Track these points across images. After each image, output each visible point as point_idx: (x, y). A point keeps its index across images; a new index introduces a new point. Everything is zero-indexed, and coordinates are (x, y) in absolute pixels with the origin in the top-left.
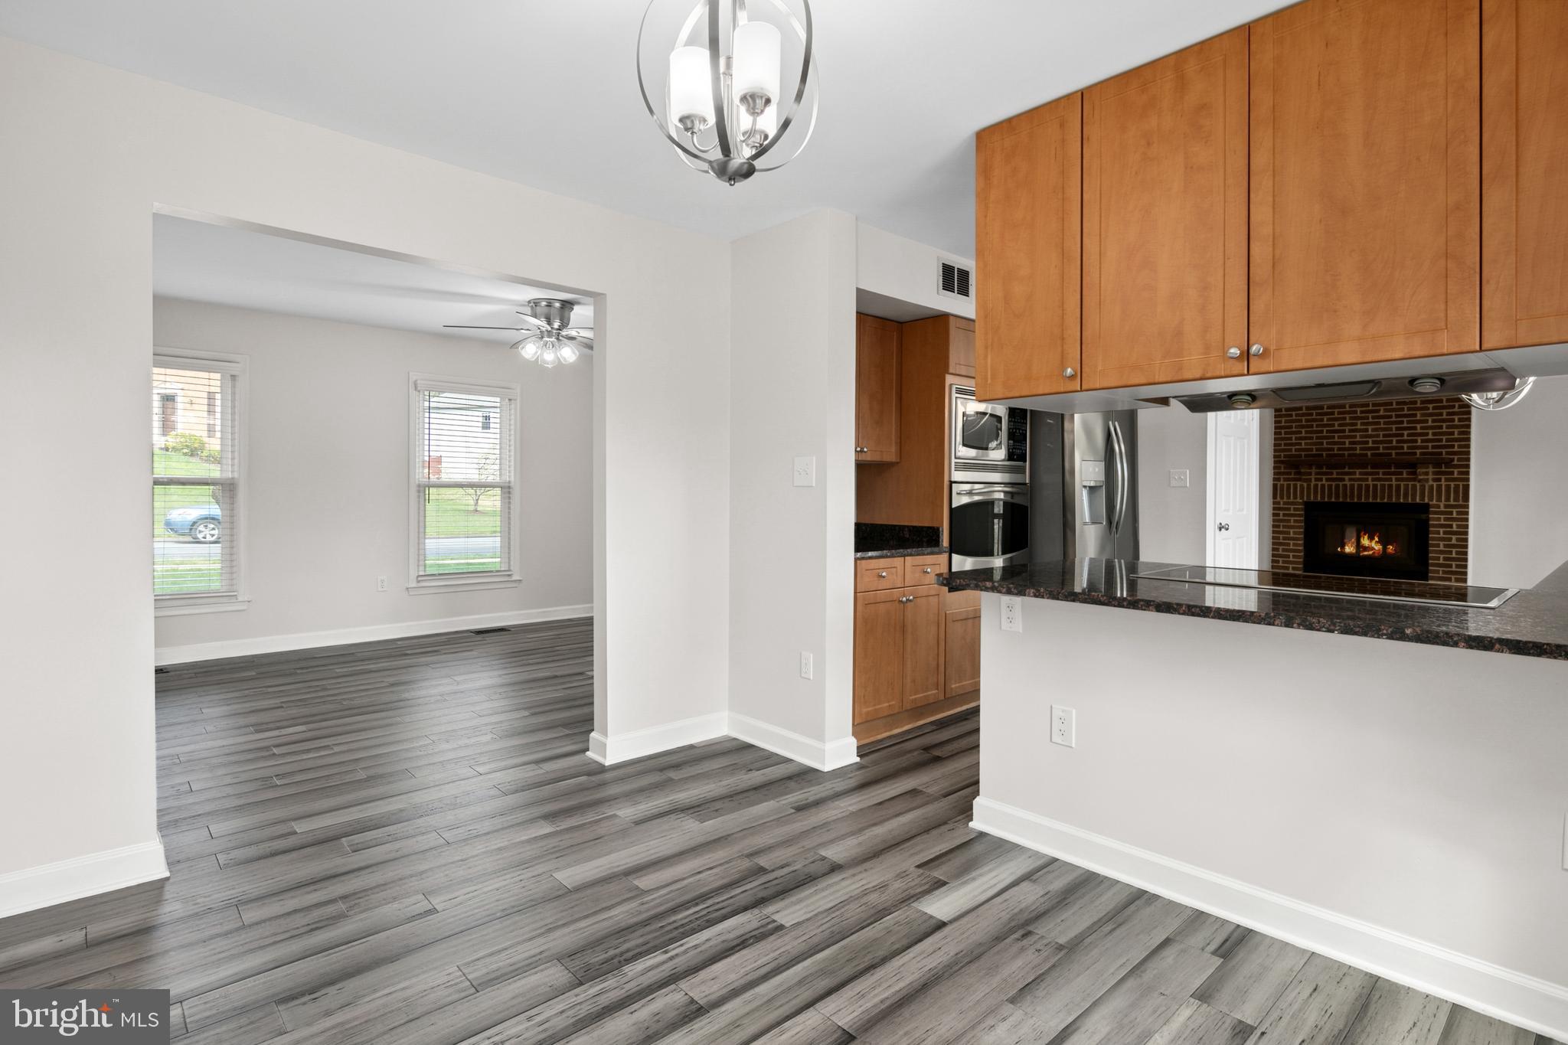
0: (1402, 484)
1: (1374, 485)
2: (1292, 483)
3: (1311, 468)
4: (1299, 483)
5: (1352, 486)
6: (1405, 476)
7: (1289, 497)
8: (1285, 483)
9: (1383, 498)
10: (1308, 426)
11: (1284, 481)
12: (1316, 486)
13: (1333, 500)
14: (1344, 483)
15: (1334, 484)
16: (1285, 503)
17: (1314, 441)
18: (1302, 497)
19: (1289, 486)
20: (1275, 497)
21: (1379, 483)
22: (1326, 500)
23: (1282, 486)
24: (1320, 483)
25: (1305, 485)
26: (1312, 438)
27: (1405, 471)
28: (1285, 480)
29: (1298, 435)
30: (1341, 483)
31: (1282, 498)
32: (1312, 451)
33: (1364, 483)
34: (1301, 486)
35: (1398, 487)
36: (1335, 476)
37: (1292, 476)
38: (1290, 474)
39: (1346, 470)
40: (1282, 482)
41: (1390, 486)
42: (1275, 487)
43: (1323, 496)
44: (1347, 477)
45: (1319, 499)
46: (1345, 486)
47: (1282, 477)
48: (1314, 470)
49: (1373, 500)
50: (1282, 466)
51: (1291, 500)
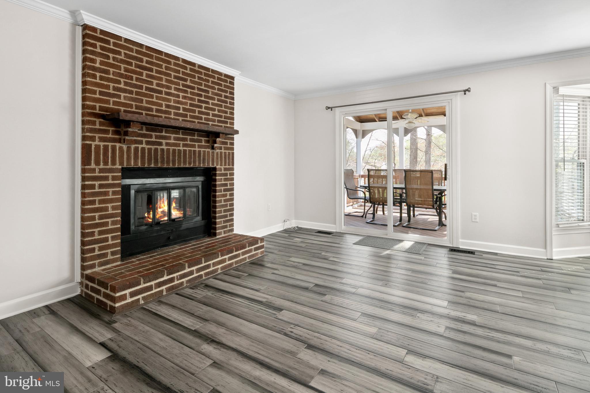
0: (202, 150)
1: (183, 150)
2: (110, 144)
4: (118, 145)
5: (168, 150)
6: (203, 144)
8: (102, 144)
9: (190, 163)
10: (126, 77)
11: (100, 141)
12: (136, 148)
13: (152, 165)
14: (161, 147)
15: (154, 147)
16: (101, 171)
17: (134, 96)
18: (121, 163)
19: (106, 148)
21: (187, 148)
22: (146, 165)
24: (140, 146)
26: (131, 92)
27: (203, 139)
28: (102, 139)
29: (116, 85)
32: (131, 108)
34: (121, 148)
35: (199, 152)
36: (153, 139)
37: (110, 136)
38: (106, 132)
39: (164, 134)
40: (97, 143)
41: (194, 152)
43: (143, 162)
44: (164, 141)
45: (139, 165)
46: (163, 150)
47: (97, 136)
49: (184, 165)
50: (98, 121)
51: (110, 166)
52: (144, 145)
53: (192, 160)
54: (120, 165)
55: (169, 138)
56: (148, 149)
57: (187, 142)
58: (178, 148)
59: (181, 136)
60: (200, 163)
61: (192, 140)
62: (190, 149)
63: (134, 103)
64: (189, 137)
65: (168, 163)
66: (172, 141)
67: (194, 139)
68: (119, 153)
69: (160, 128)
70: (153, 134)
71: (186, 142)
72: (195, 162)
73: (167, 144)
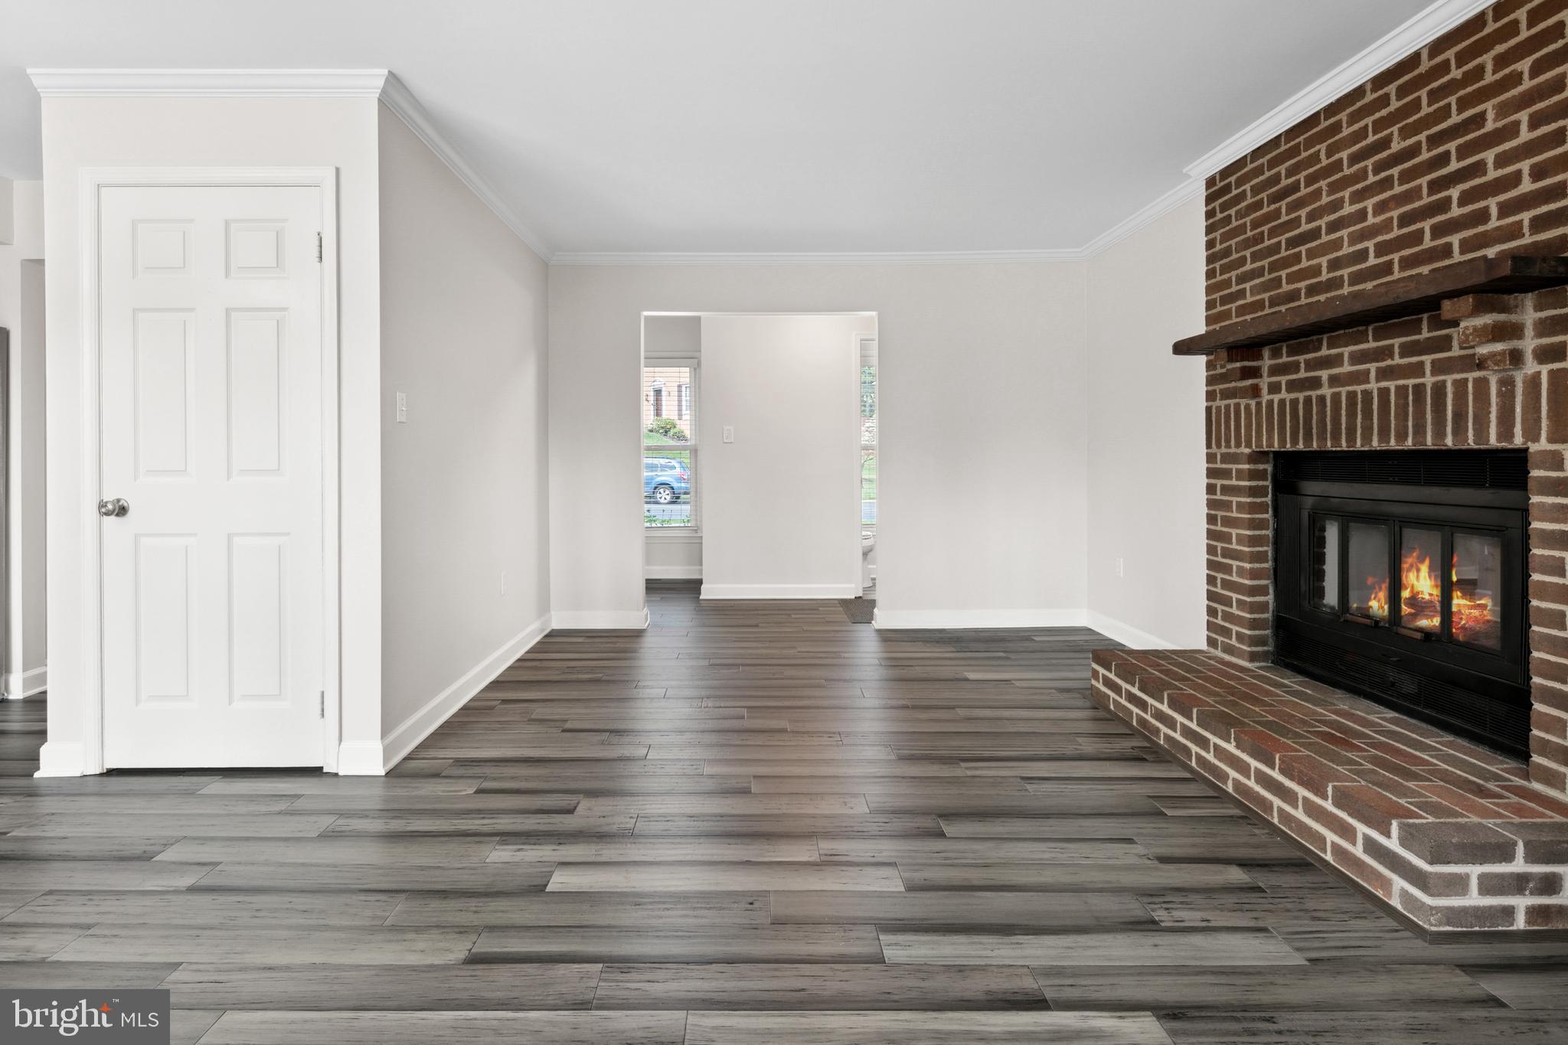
0: (1449, 379)
1: (1379, 389)
2: (1233, 402)
3: (1260, 357)
4: (1243, 402)
5: (1336, 397)
7: (1228, 446)
8: (1223, 404)
9: (1402, 436)
11: (1222, 400)
12: (1270, 403)
13: (1301, 446)
14: (1319, 392)
15: (1301, 396)
16: (1223, 460)
17: (1267, 278)
18: (1249, 441)
19: (1228, 412)
20: (1209, 446)
21: (1392, 385)
23: (1218, 409)
24: (1276, 398)
25: (1253, 403)
26: (1262, 272)
28: (1223, 394)
30: (1314, 394)
31: (1219, 446)
32: (1263, 308)
33: (1359, 388)
34: (1247, 407)
35: (1439, 390)
36: (1302, 374)
37: (1234, 384)
38: (1229, 378)
39: (1325, 352)
40: (1218, 403)
41: (1419, 389)
42: (1208, 410)
44: (1324, 374)
46: (1322, 399)
47: (1218, 388)
48: (1267, 362)
49: (1380, 441)
50: (1219, 359)
51: (1233, 450)
52: (1284, 394)
53: (1410, 424)
54: (1246, 447)
55: (1336, 361)
56: (1291, 401)
57: (1393, 359)
58: (1363, 387)
59: (1372, 344)
60: (1440, 433)
61: (1407, 350)
62: (1401, 382)
63: (1266, 296)
64: (1397, 342)
65: (1336, 436)
66: (1347, 368)
67: (1418, 341)
68: (1245, 419)
69: (1315, 338)
70: (1301, 358)
71: (1389, 362)
72: (1420, 430)
73: (1334, 380)
